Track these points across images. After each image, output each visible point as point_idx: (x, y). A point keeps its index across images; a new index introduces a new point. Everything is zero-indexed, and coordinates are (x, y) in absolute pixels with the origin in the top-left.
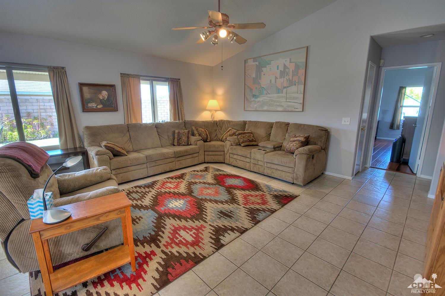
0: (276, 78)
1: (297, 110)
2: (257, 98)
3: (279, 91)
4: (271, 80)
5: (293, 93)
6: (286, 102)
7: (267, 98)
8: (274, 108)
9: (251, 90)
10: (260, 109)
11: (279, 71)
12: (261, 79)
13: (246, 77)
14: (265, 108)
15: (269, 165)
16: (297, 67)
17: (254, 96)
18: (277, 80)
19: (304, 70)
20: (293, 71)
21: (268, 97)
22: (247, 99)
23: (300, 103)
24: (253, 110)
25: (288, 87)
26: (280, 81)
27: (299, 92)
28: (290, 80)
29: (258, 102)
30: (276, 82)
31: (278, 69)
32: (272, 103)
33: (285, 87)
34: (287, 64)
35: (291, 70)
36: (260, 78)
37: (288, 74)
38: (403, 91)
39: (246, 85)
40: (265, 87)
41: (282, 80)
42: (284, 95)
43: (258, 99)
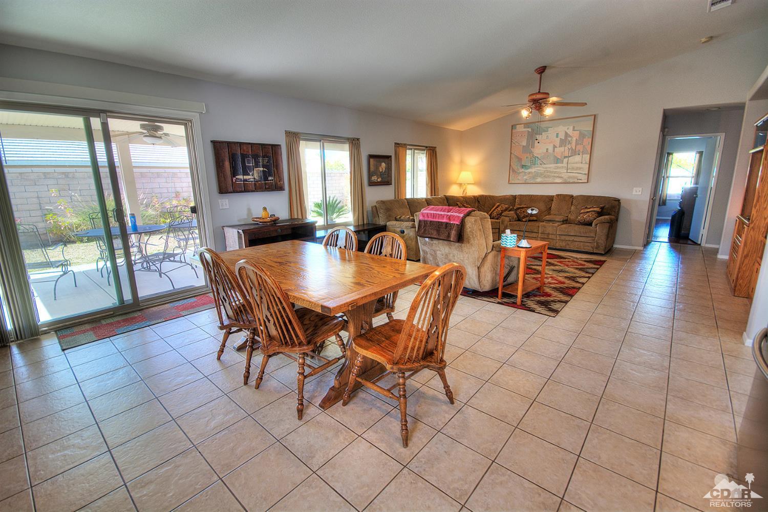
0: (555, 147)
1: (580, 181)
2: (527, 169)
3: (557, 160)
4: (547, 149)
5: (576, 163)
6: (567, 172)
7: (542, 169)
8: (550, 180)
9: (520, 160)
10: (532, 182)
11: (558, 140)
12: (534, 148)
13: (513, 145)
14: (539, 180)
15: (563, 238)
16: (582, 135)
17: (523, 166)
18: (556, 148)
19: (591, 139)
20: (576, 139)
21: (543, 168)
22: (514, 171)
23: (585, 174)
24: (521, 182)
25: (569, 157)
26: (559, 150)
27: (584, 162)
28: (572, 149)
29: (529, 173)
30: (554, 151)
31: (557, 137)
32: (549, 174)
33: (565, 157)
34: (570, 132)
35: (575, 139)
36: (533, 146)
37: (570, 143)
38: (670, 158)
39: (512, 155)
40: (539, 157)
41: (562, 149)
42: (565, 165)
43: (529, 170)
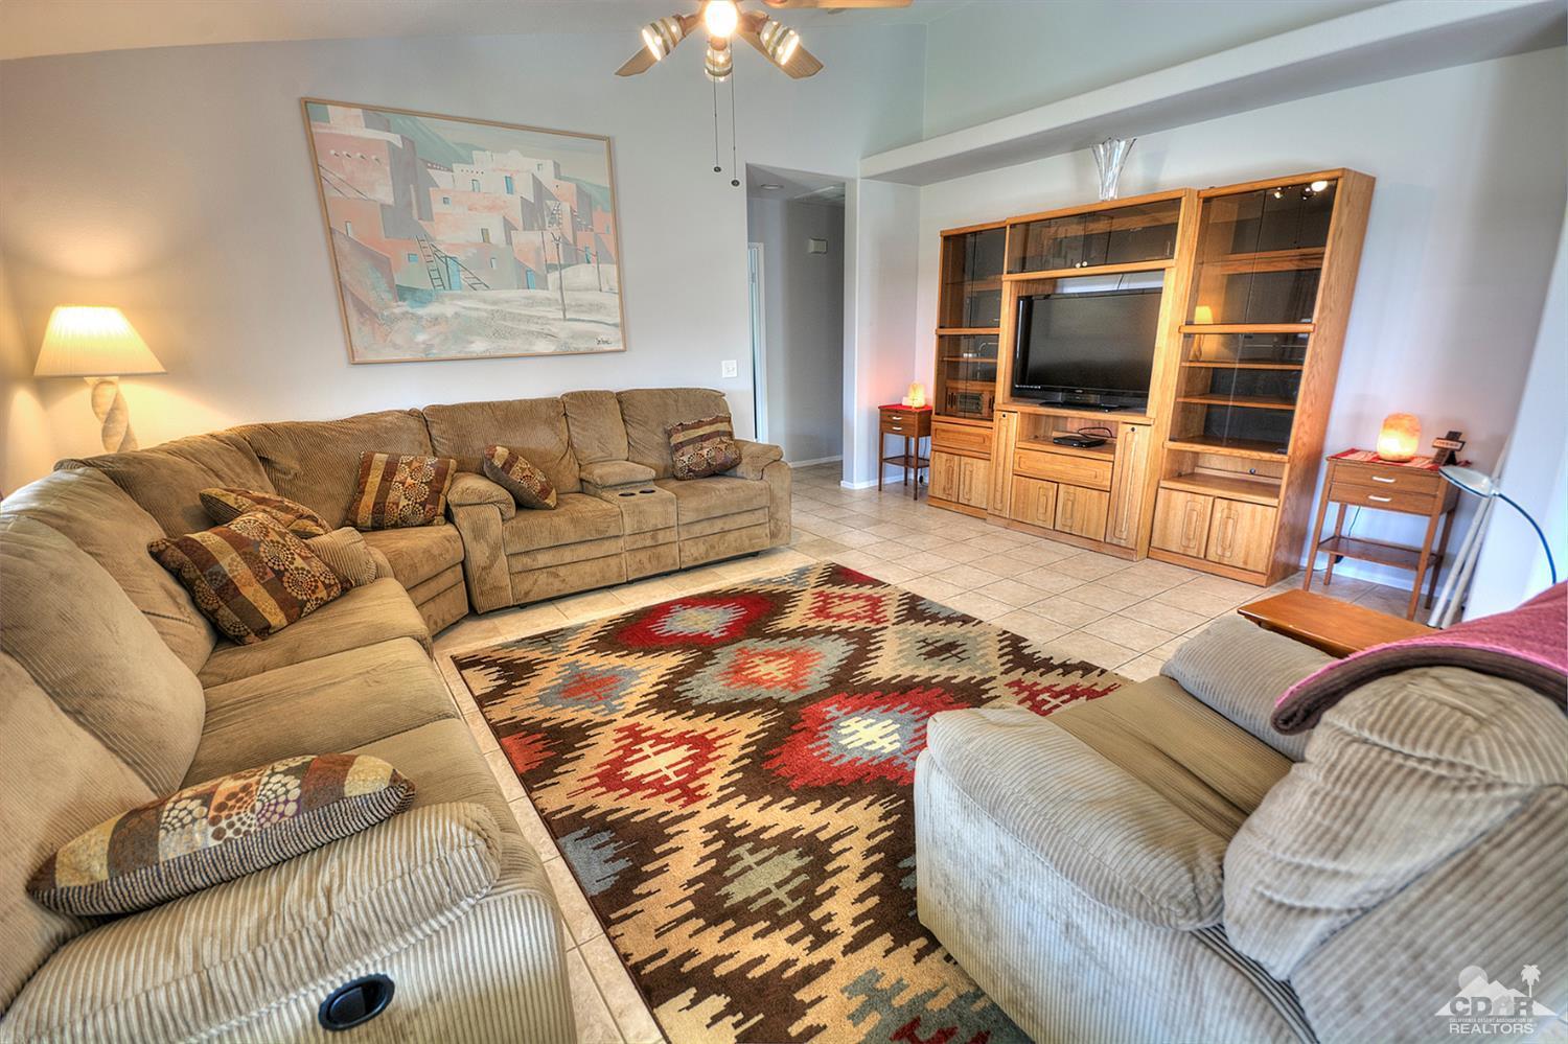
0: (509, 227)
1: (606, 347)
2: (423, 303)
3: (528, 278)
4: (484, 232)
5: (587, 290)
6: (565, 319)
7: (482, 306)
8: (518, 346)
9: (383, 265)
10: (453, 354)
11: (514, 202)
12: (431, 219)
13: (331, 193)
14: (479, 346)
16: (584, 197)
17: (402, 293)
18: (513, 233)
19: (610, 216)
20: (572, 211)
21: (485, 302)
22: (363, 309)
23: (615, 325)
24: (408, 357)
25: (562, 267)
26: (526, 239)
27: (605, 288)
28: (566, 243)
29: (436, 320)
30: (509, 241)
31: (510, 190)
32: (509, 324)
33: (550, 267)
34: (547, 177)
35: (566, 207)
36: (426, 213)
37: (555, 219)
39: (338, 239)
40: (461, 258)
41: (534, 237)
42: (552, 293)
43: (434, 309)
